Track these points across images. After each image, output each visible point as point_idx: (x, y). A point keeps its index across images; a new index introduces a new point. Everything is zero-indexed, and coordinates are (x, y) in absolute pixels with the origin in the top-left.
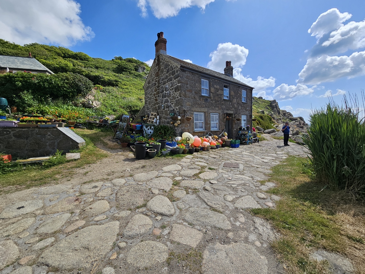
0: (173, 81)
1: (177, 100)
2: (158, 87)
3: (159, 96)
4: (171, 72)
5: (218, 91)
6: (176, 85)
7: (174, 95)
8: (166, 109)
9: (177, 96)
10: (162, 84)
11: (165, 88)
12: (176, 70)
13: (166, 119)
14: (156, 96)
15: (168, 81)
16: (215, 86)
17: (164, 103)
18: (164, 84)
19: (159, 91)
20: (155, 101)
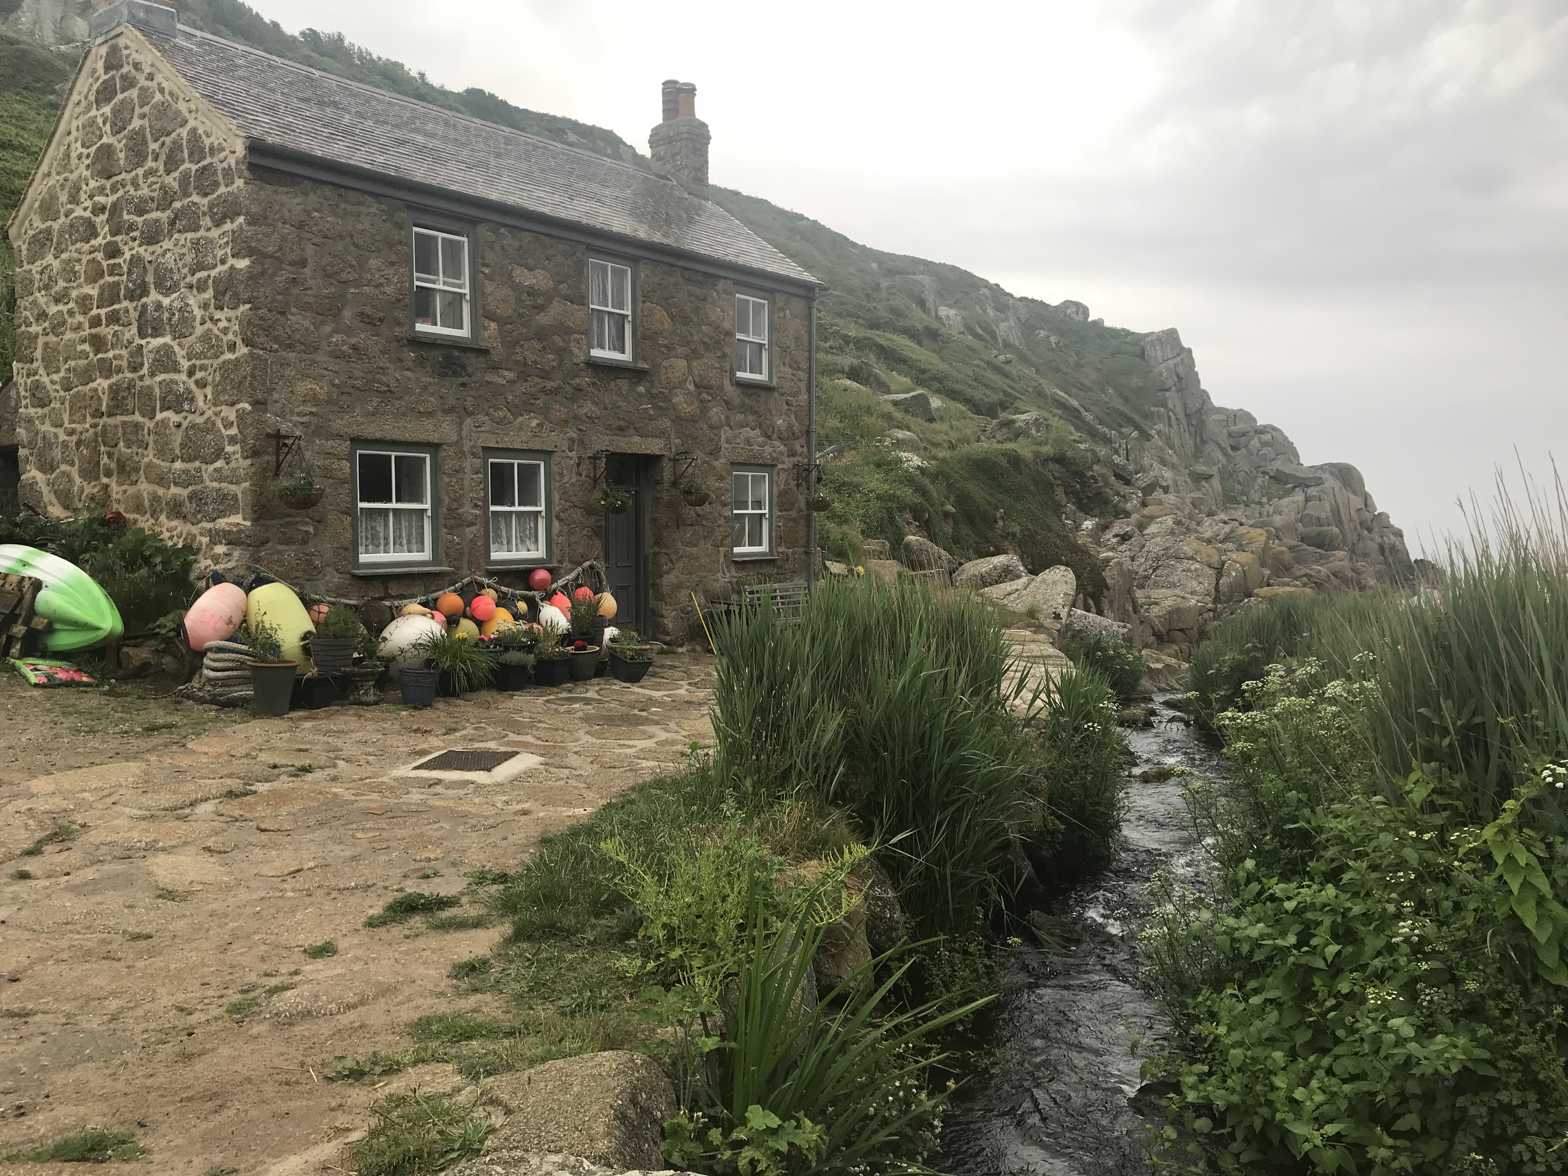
0: (202, 233)
1: (229, 361)
2: (113, 251)
3: (113, 318)
4: (194, 167)
5: (541, 308)
6: (223, 262)
7: (209, 325)
8: (159, 416)
9: (230, 336)
10: (134, 239)
11: (156, 271)
12: (220, 166)
13: (161, 480)
14: (95, 312)
15: (172, 223)
16: (522, 276)
17: (152, 374)
18: (151, 237)
19: (117, 284)
20: (86, 347)
